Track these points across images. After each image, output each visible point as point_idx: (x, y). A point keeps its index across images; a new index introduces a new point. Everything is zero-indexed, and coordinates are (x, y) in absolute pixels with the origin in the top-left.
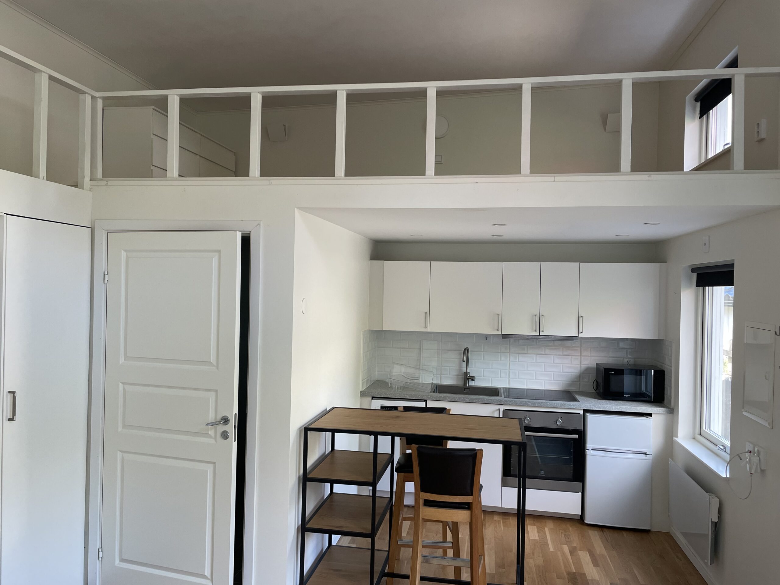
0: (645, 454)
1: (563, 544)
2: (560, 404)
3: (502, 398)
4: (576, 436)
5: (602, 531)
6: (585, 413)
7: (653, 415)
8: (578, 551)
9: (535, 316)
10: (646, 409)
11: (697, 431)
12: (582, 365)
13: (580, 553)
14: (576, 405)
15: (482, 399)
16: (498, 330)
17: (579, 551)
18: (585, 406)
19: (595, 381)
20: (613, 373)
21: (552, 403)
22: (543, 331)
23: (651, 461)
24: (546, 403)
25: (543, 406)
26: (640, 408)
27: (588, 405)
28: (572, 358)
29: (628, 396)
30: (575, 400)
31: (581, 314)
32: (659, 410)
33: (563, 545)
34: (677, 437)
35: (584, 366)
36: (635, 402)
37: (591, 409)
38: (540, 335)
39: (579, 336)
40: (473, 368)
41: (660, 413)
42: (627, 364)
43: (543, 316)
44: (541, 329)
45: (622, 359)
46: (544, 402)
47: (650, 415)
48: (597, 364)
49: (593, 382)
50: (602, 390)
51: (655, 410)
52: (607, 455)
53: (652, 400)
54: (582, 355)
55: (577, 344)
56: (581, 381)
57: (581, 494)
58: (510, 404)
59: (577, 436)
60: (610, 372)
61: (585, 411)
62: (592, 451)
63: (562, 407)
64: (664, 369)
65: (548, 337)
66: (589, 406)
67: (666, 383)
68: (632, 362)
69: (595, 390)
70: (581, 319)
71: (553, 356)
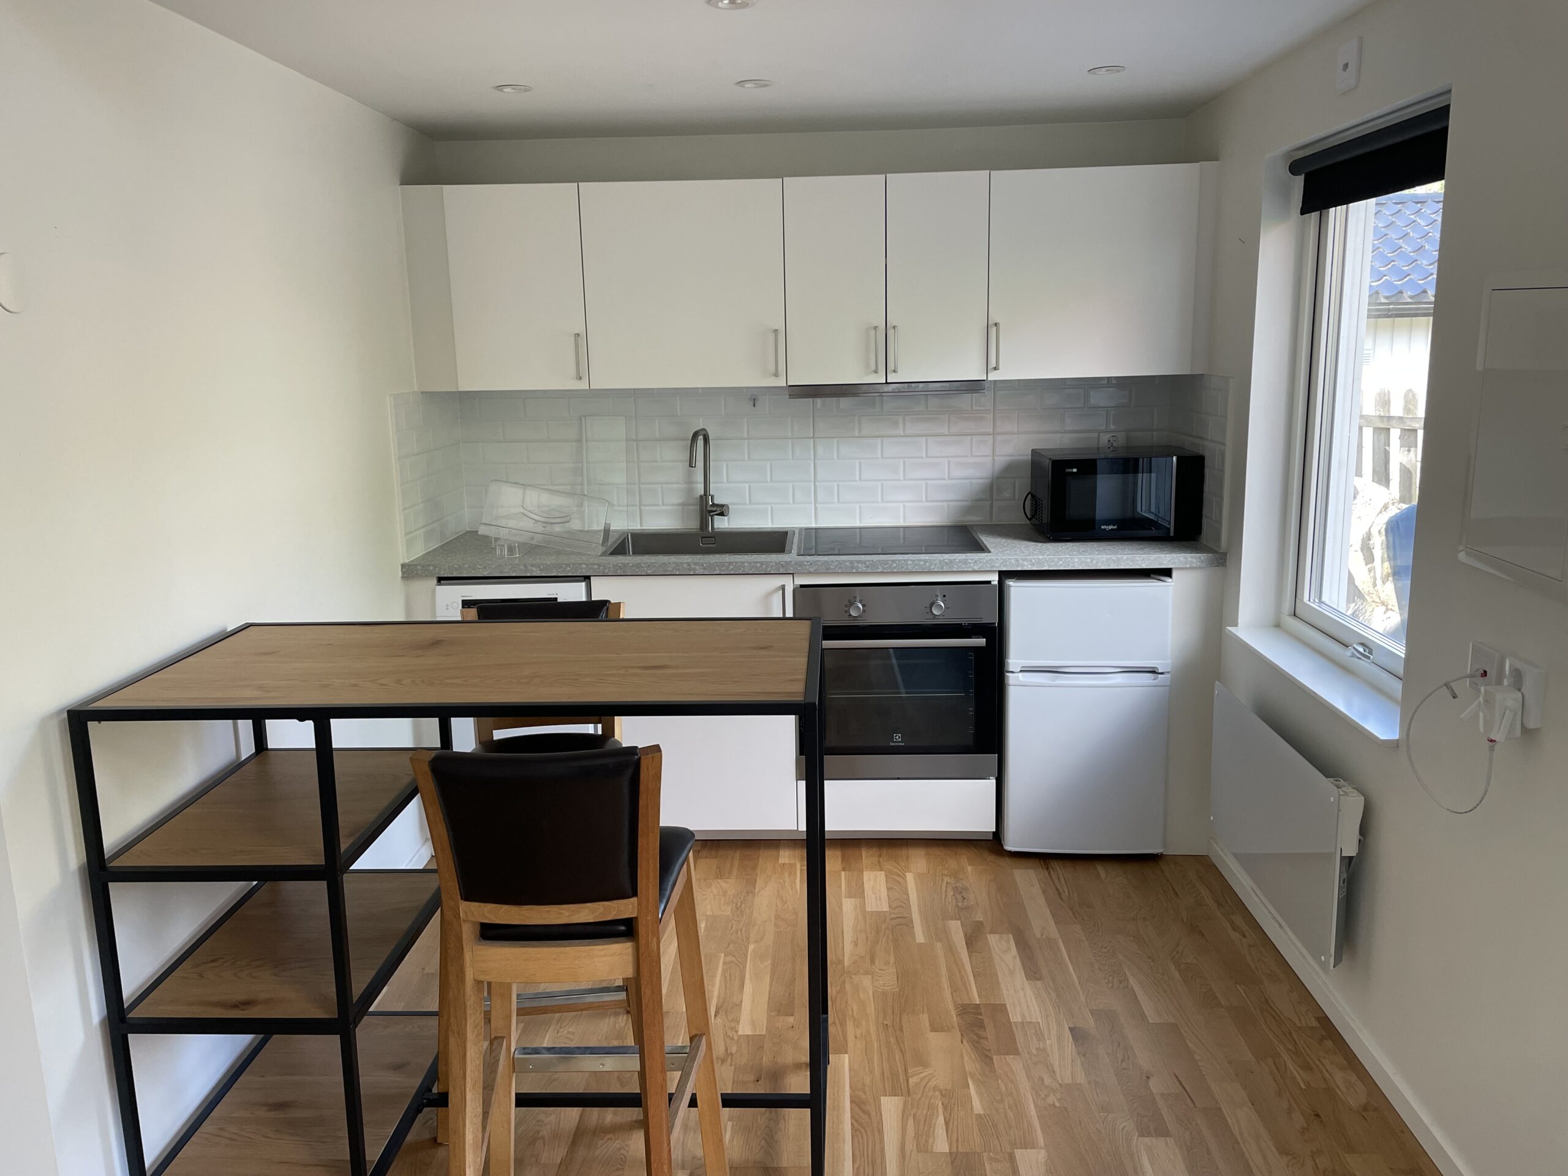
0: (1154, 672)
1: (952, 919)
2: (940, 562)
3: (791, 557)
4: (981, 642)
5: (1047, 868)
6: (1003, 577)
7: (1174, 574)
8: (988, 935)
9: (873, 332)
10: (1158, 557)
11: (1287, 606)
12: (996, 458)
13: (993, 939)
14: (980, 562)
15: (736, 563)
16: (776, 375)
17: (990, 933)
18: (1005, 561)
19: (1030, 495)
20: (1075, 470)
21: (920, 560)
22: (894, 371)
23: (1167, 688)
24: (904, 560)
25: (895, 570)
26: (1144, 556)
27: (1011, 559)
28: (972, 440)
29: (1111, 527)
30: (980, 548)
31: (994, 318)
32: (1190, 559)
33: (950, 922)
34: (1236, 625)
35: (1001, 460)
36: (1127, 543)
37: (1019, 569)
38: (886, 383)
39: (989, 379)
40: (723, 482)
41: (1194, 565)
42: (1109, 448)
43: (894, 327)
44: (891, 366)
45: (1096, 435)
46: (899, 561)
47: (1167, 573)
48: (1034, 452)
49: (1024, 498)
50: (1046, 516)
51: (1182, 559)
52: (1058, 682)
53: (1172, 534)
54: (998, 430)
55: (985, 399)
56: (995, 498)
57: (995, 781)
58: (811, 570)
59: (985, 639)
60: (1067, 470)
61: (1004, 575)
62: (1020, 675)
63: (945, 569)
64: (1201, 453)
65: (908, 387)
66: (1013, 561)
67: (1206, 488)
68: (1121, 441)
69: (1030, 520)
70: (993, 330)
71: (924, 438)
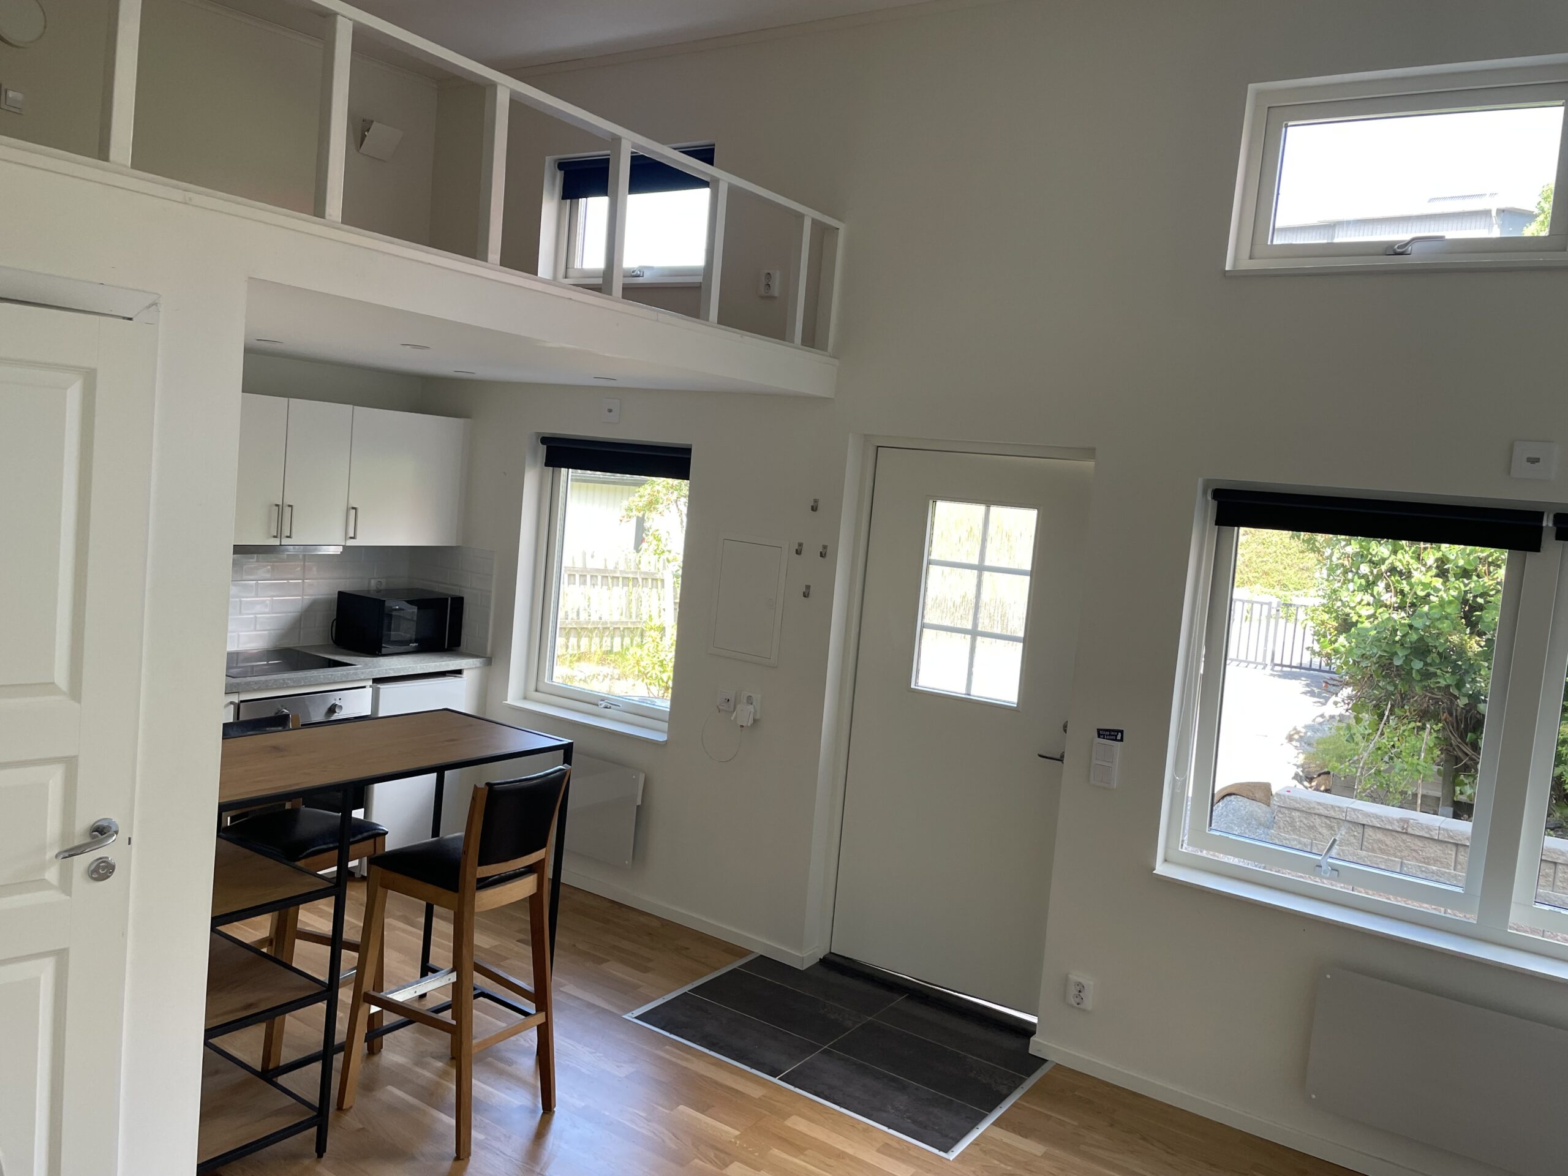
7: (463, 673)
9: (275, 507)
11: (532, 687)
12: (305, 597)
18: (374, 671)
21: (327, 675)
22: (289, 537)
24: (317, 676)
25: (313, 683)
28: (288, 583)
29: (413, 644)
34: (506, 700)
35: (308, 598)
38: (282, 544)
39: (347, 544)
41: (475, 667)
42: (375, 590)
43: (290, 506)
44: (286, 533)
45: (367, 580)
46: (313, 676)
47: (459, 672)
48: (340, 593)
53: (446, 647)
54: (307, 577)
56: (302, 626)
61: (374, 681)
64: (461, 596)
68: (384, 585)
70: (352, 512)
71: (254, 582)
